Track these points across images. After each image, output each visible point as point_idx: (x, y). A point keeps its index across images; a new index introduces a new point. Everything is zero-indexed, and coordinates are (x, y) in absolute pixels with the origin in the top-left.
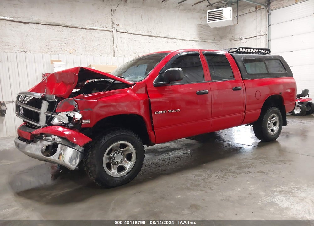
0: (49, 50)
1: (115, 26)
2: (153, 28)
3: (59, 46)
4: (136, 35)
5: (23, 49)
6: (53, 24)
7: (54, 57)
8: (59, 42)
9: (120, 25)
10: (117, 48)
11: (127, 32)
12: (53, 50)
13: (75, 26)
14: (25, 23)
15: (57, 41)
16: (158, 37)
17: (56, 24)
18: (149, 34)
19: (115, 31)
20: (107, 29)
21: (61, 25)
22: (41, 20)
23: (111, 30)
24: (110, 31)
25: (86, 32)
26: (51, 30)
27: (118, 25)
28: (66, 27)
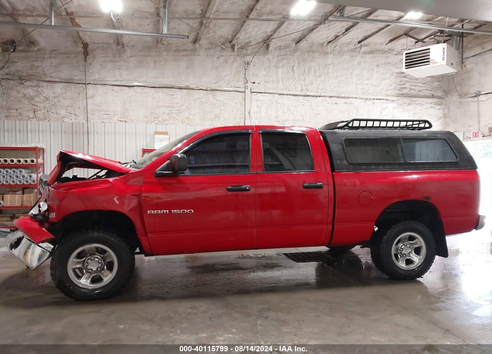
0: (155, 119)
1: (250, 85)
2: (312, 84)
3: (168, 114)
4: (282, 96)
5: (124, 118)
6: (163, 86)
7: (160, 128)
8: (169, 108)
9: (256, 83)
10: (249, 114)
11: (266, 91)
12: (161, 118)
13: (192, 87)
14: (129, 86)
15: (166, 107)
16: (320, 96)
17: (168, 86)
18: (303, 93)
19: (248, 91)
20: (236, 89)
21: (172, 86)
22: (148, 82)
23: (243, 90)
24: (241, 92)
25: (207, 94)
26: (160, 94)
27: (254, 83)
28: (180, 89)
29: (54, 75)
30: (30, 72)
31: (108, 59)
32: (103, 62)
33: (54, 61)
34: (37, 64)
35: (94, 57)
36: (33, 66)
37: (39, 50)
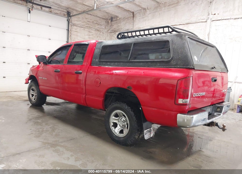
1: (211, 16)
10: (208, 36)
19: (209, 21)
27: (215, 14)
29: (124, 28)
30: (118, 28)
31: (141, 17)
32: (139, 19)
33: (124, 22)
34: (119, 25)
35: (136, 18)
36: (118, 26)
37: (119, 19)
